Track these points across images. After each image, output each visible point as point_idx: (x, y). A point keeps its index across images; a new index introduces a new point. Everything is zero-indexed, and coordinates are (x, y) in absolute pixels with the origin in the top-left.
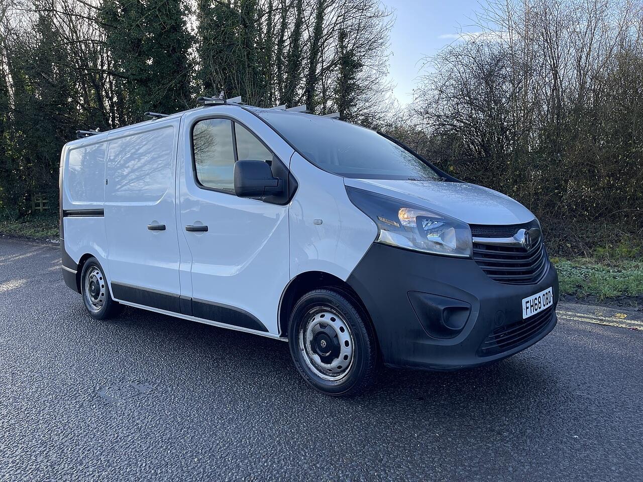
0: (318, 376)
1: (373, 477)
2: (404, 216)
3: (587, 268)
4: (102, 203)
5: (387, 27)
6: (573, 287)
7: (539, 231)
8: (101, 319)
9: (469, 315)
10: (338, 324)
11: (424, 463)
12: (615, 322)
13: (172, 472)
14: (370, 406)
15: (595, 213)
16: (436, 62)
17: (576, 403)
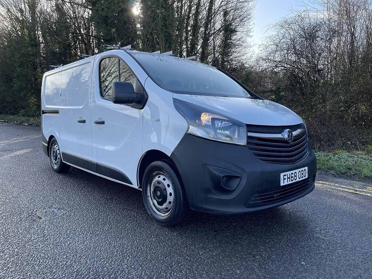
0: (156, 213)
1: (162, 276)
2: (205, 118)
3: (358, 157)
4: (57, 107)
5: (252, 8)
6: (346, 169)
7: (305, 131)
8: (58, 173)
9: (240, 181)
10: (167, 182)
11: (197, 270)
12: (364, 192)
13: (48, 262)
14: (182, 233)
15: (370, 123)
16: (275, 28)
17: (313, 241)
